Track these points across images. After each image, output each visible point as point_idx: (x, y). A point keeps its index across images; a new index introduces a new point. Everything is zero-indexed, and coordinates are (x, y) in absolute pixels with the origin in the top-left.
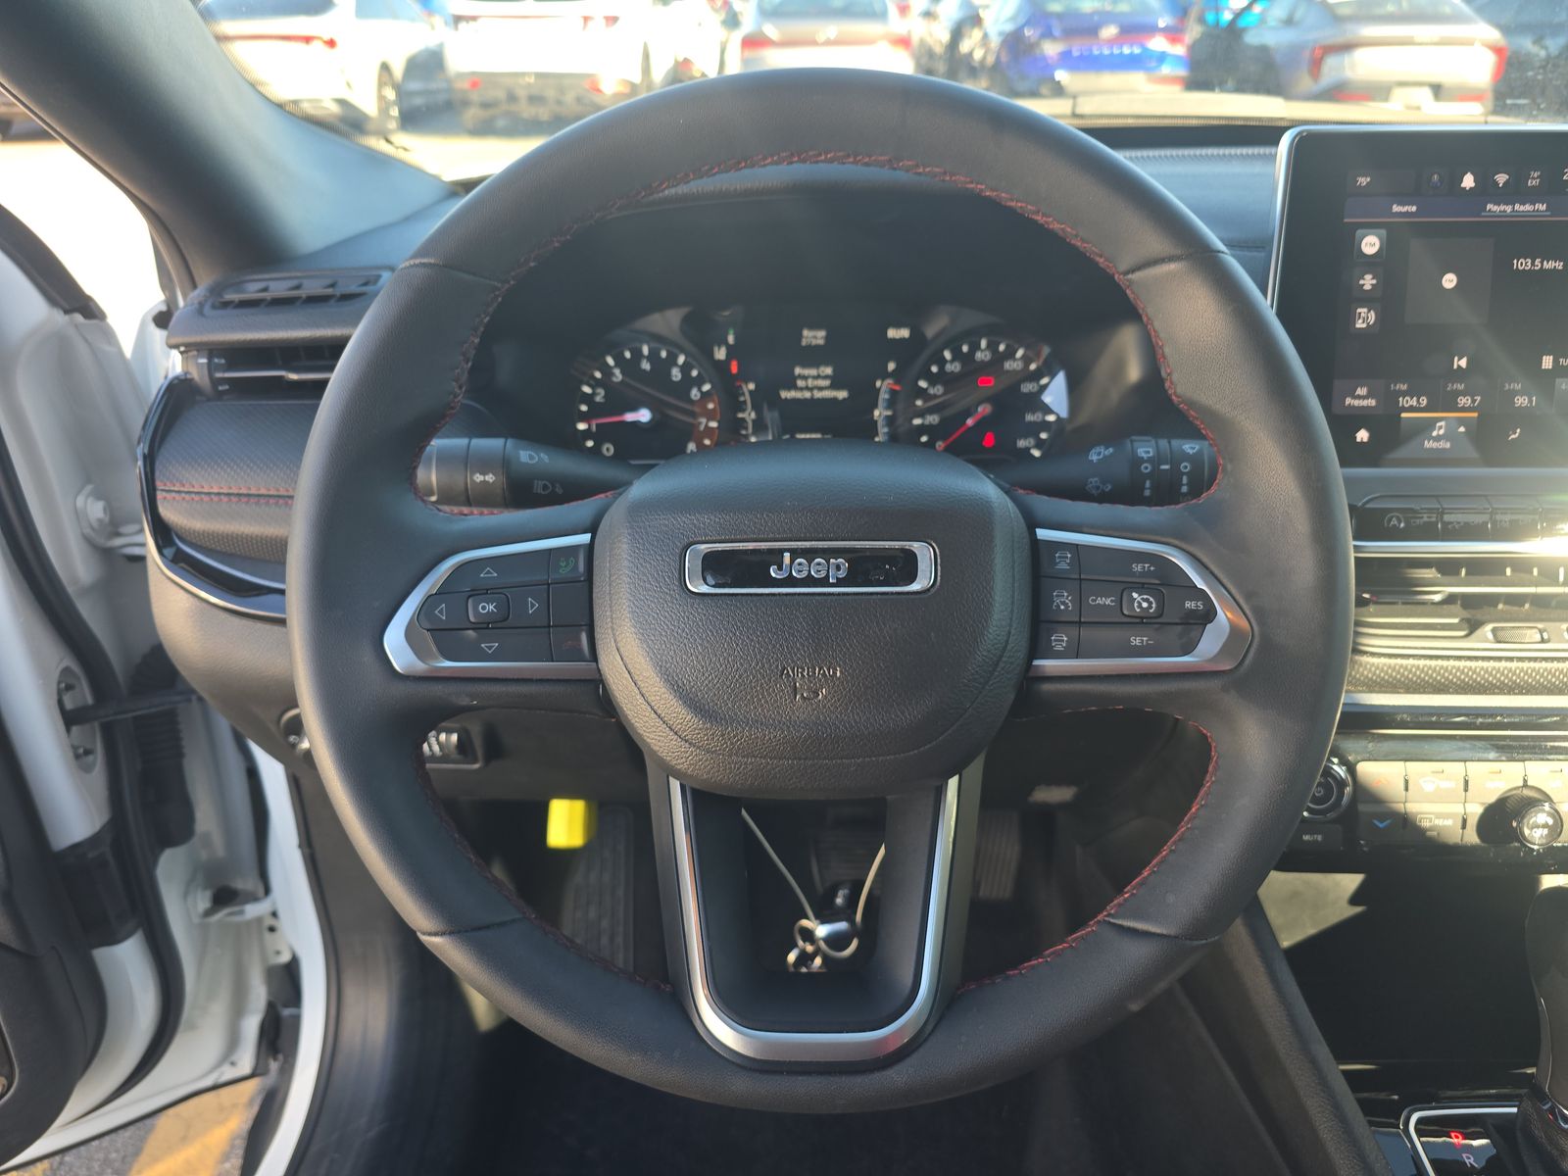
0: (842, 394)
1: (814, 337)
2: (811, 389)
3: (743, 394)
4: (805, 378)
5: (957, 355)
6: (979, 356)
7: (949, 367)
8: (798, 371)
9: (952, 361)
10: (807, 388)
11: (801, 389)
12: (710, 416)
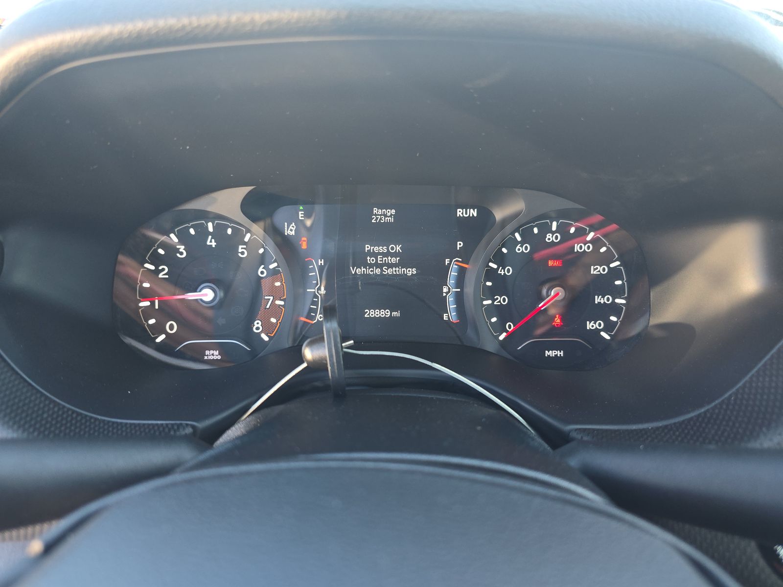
0: (411, 272)
1: (384, 215)
2: (380, 266)
3: (313, 270)
4: (375, 255)
5: (527, 236)
6: (550, 238)
7: (519, 249)
8: (367, 248)
9: (522, 243)
10: (377, 265)
11: (371, 266)
12: (277, 295)
